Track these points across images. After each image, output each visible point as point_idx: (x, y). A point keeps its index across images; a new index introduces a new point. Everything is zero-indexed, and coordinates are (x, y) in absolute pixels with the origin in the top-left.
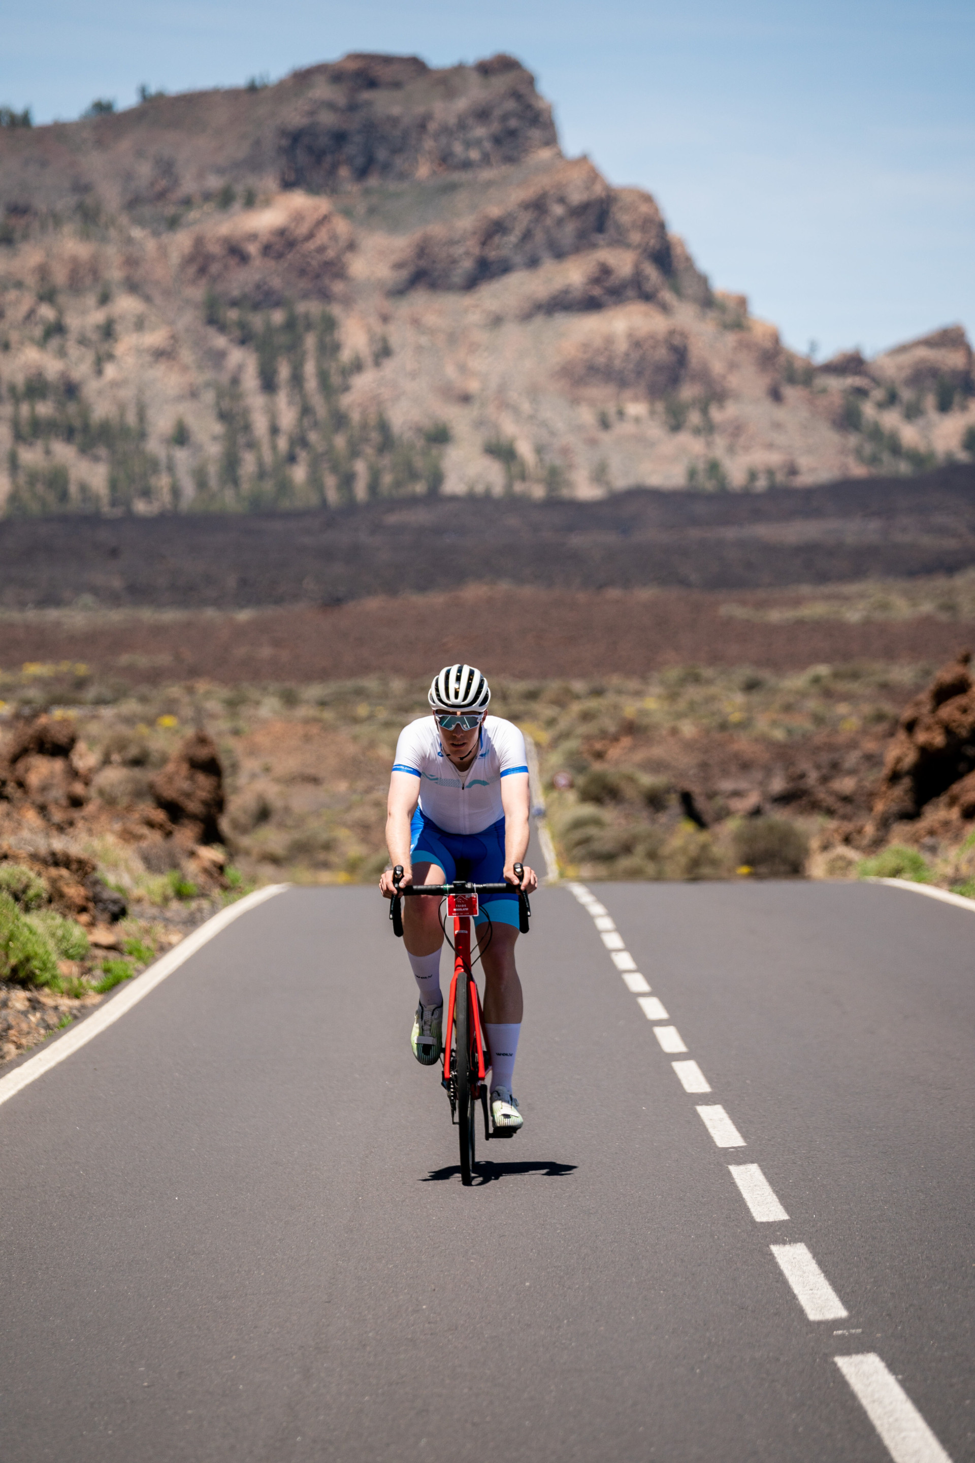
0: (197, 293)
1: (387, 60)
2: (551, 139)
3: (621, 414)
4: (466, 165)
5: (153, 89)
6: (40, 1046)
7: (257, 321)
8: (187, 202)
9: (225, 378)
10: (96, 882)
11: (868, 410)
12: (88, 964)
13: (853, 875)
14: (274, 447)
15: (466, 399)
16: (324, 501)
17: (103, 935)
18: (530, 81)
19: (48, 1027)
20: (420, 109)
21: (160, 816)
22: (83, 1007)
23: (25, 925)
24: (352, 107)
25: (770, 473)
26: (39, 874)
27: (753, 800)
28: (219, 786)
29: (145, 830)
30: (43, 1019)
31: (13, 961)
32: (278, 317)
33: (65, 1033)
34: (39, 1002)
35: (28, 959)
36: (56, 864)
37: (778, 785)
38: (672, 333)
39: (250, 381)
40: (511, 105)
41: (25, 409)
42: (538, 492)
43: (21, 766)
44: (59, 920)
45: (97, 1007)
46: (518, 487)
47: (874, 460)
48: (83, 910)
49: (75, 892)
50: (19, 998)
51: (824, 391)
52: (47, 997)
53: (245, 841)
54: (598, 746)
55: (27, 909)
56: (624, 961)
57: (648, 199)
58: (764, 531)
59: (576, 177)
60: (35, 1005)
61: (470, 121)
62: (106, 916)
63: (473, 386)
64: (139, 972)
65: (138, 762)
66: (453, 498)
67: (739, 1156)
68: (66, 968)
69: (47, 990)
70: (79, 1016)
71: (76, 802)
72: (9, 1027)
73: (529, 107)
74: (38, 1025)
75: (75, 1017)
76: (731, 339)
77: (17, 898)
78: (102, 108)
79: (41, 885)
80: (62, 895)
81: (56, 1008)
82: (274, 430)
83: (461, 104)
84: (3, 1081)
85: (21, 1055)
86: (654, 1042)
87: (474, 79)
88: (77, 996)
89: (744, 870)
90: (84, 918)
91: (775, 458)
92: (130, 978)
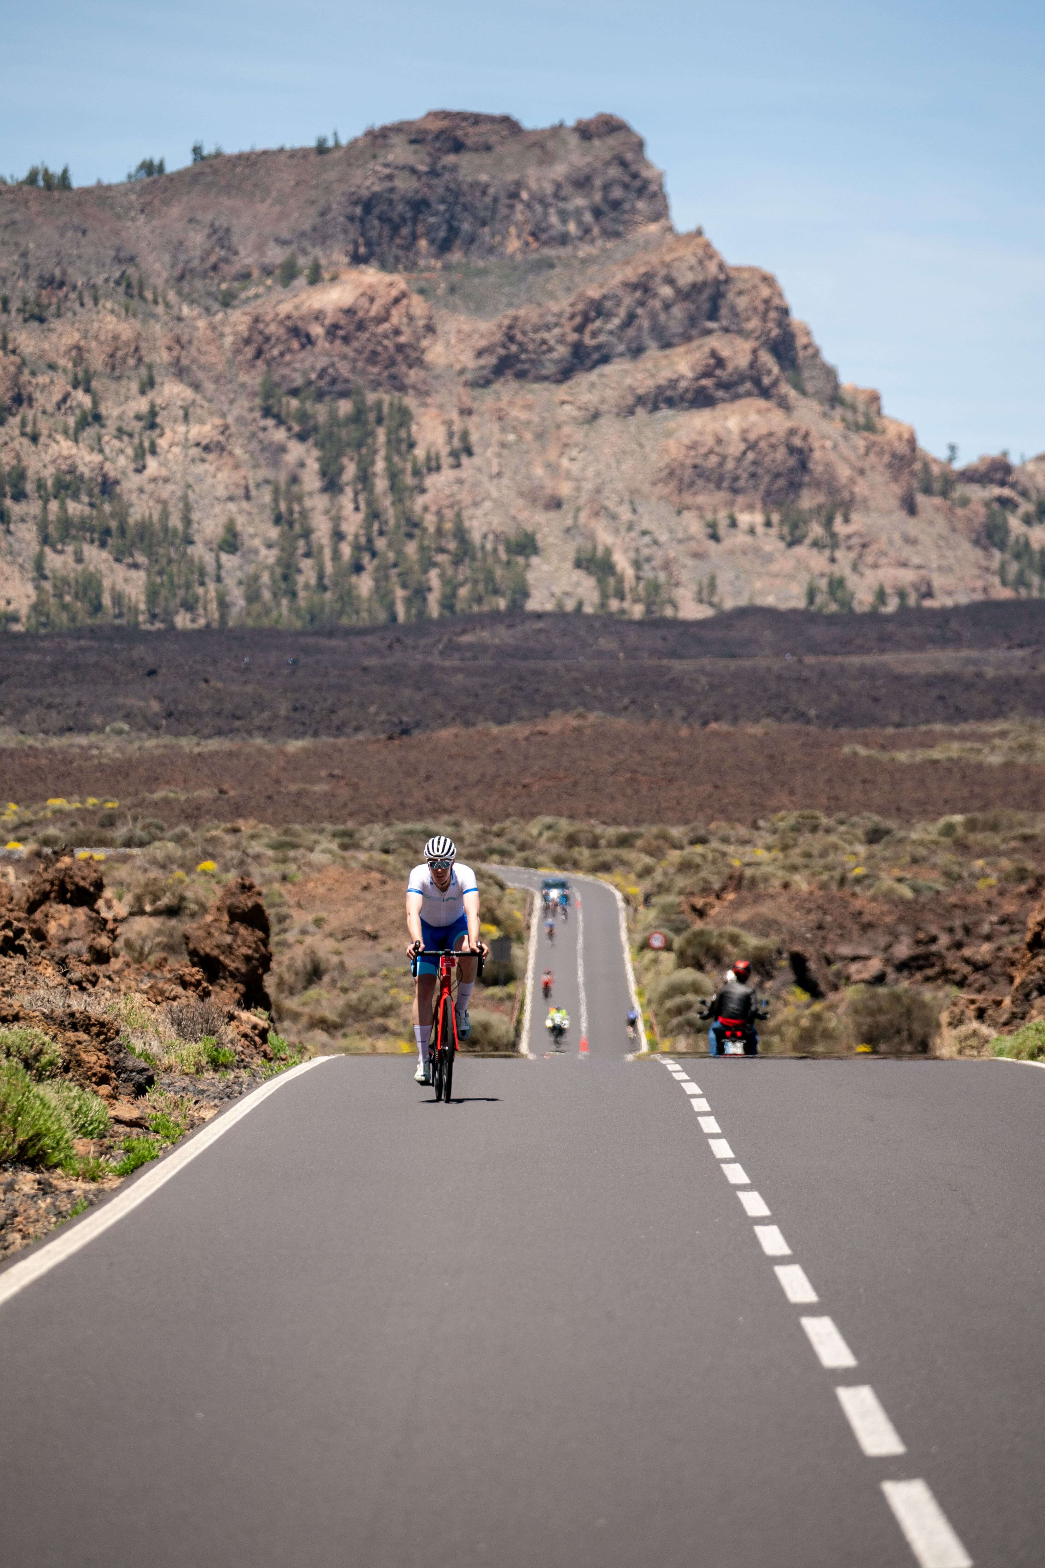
0: (253, 379)
1: (476, 119)
2: (660, 213)
3: (733, 524)
4: (564, 240)
5: (208, 149)
6: (50, 1236)
7: (320, 412)
8: (245, 276)
9: (283, 477)
10: (120, 1049)
11: (1015, 524)
12: (107, 1142)
13: (987, 1054)
14: (336, 555)
15: (556, 504)
16: (394, 618)
17: (126, 1109)
18: (640, 146)
19: (60, 1214)
20: (511, 177)
21: (195, 973)
22: (100, 1191)
23: (37, 1096)
24: (434, 173)
25: (902, 595)
26: (54, 1038)
27: (875, 965)
28: (265, 942)
29: (179, 990)
30: (53, 1204)
31: (21, 1138)
32: (345, 407)
33: (79, 1221)
34: (50, 1185)
35: (38, 1136)
36: (75, 1027)
37: (903, 950)
38: (792, 432)
39: (311, 480)
40: (614, 172)
41: (54, 506)
42: (637, 611)
43: (38, 915)
44: (76, 1091)
45: (117, 1191)
46: (614, 604)
47: (1021, 581)
48: (103, 1080)
49: (93, 1059)
50: (27, 1181)
51: (965, 502)
52: (59, 1179)
53: (292, 1003)
54: (699, 902)
55: (40, 1078)
56: (721, 1148)
57: (768, 280)
58: (895, 660)
59: (688, 254)
60: (45, 1188)
61: (567, 190)
62: (131, 1088)
63: (565, 489)
64: (167, 1153)
65: (172, 912)
66: (539, 616)
67: (848, 1377)
68: (83, 1147)
69: (59, 1171)
70: (94, 1202)
71: (101, 957)
72: (15, 1214)
73: (635, 176)
74: (47, 1211)
75: (91, 1203)
76: (860, 442)
77: (28, 1066)
78: (150, 168)
79: (56, 1050)
80: (80, 1063)
81: (70, 1191)
82: (338, 536)
83: (559, 170)
84: (4, 1276)
85: (27, 1245)
86: (755, 1242)
87: (574, 140)
88: (93, 1179)
89: (862, 1048)
90: (105, 1089)
91: (907, 576)
92: (156, 1159)
